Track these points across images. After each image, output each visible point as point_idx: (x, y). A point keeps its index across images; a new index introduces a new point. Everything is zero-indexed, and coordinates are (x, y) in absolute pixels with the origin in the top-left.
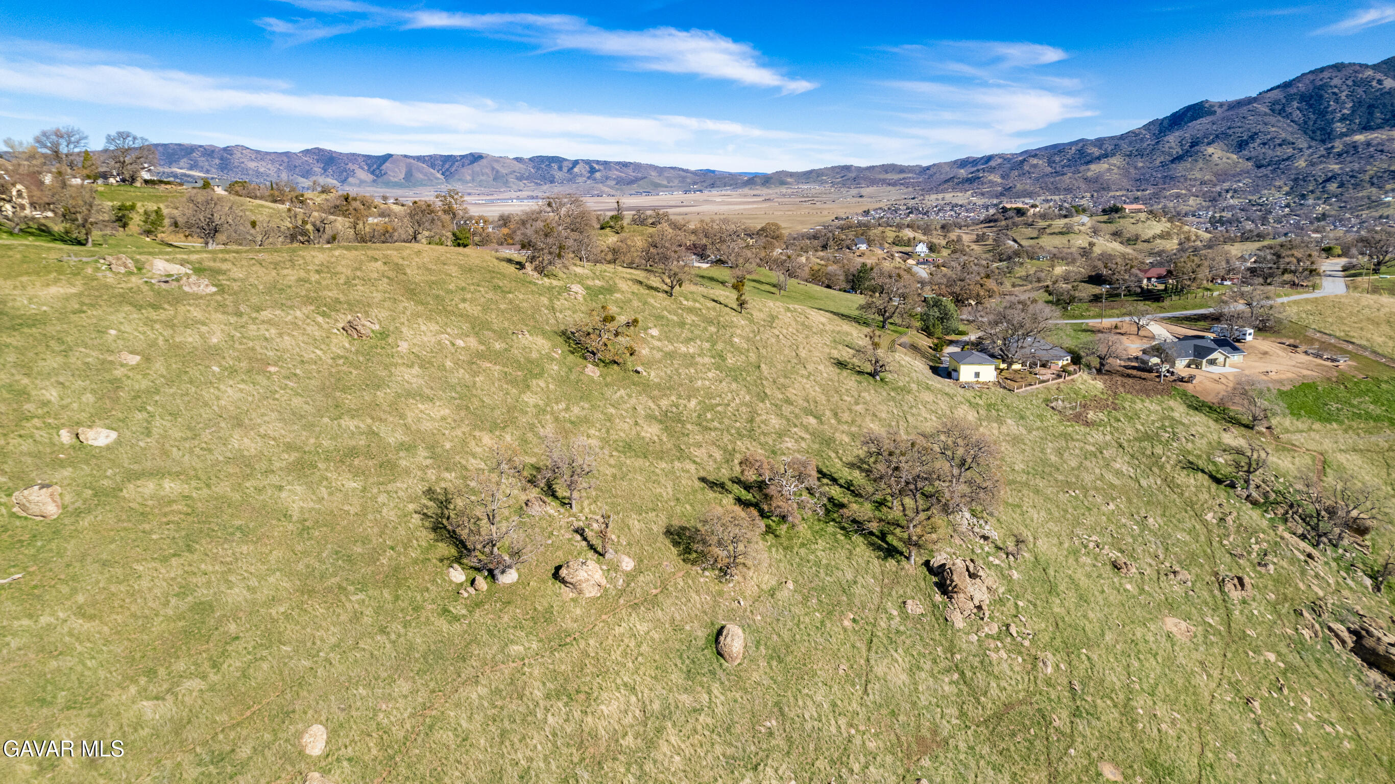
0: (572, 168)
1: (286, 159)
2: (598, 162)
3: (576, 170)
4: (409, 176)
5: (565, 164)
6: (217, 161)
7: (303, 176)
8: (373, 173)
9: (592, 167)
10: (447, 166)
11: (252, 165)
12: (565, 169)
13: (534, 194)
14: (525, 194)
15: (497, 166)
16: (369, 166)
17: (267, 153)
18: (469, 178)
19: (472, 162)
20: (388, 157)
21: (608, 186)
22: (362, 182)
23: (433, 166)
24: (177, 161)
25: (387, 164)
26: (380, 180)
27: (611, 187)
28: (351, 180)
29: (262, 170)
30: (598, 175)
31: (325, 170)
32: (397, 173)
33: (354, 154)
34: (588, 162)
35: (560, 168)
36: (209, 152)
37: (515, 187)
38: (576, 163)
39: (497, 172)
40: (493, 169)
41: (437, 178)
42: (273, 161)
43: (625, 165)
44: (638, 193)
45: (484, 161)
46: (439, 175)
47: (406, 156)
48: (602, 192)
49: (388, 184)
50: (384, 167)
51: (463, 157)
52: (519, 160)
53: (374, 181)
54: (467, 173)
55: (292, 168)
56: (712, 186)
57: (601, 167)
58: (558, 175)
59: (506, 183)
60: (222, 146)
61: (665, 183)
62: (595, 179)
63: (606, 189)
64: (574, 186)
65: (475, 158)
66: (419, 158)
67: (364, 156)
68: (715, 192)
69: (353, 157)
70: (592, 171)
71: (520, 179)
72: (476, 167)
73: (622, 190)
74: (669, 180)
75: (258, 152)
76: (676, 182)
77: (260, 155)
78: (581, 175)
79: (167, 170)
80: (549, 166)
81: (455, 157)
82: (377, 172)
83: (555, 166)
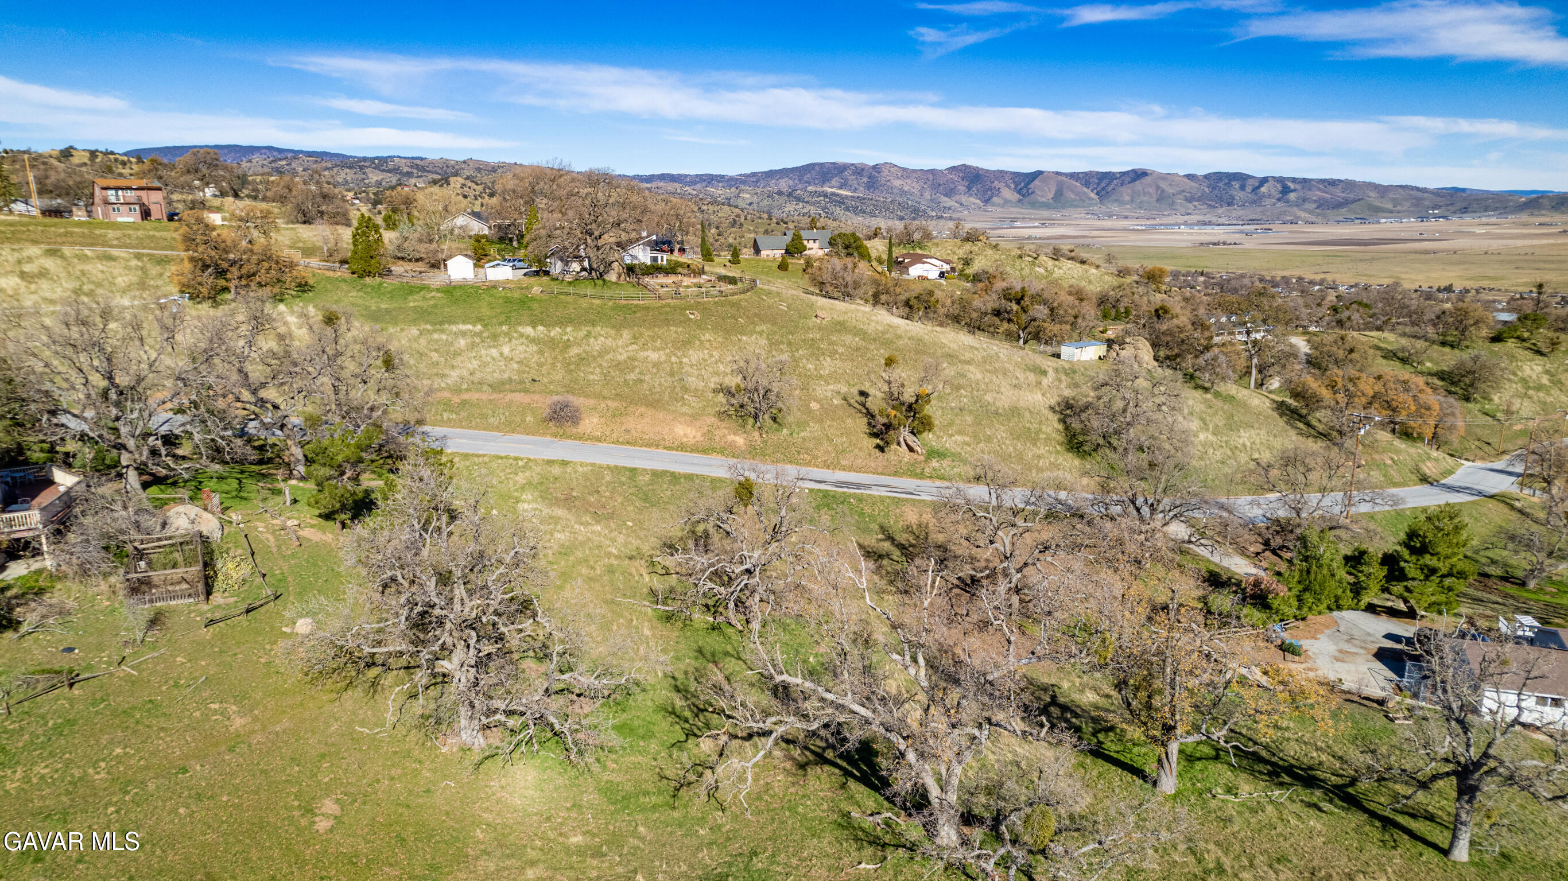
0: (1258, 187)
1: (931, 177)
2: (1294, 180)
3: (1263, 189)
4: (1059, 195)
5: (1250, 182)
6: (865, 180)
7: (946, 195)
8: (1019, 192)
9: (1285, 186)
10: (1103, 185)
11: (897, 183)
12: (1249, 189)
13: (1207, 218)
14: (1195, 218)
15: (1163, 185)
16: (1016, 185)
17: (914, 171)
18: (1127, 198)
19: (1133, 180)
20: (1039, 173)
21: (1305, 210)
22: (1006, 202)
23: (1087, 184)
24: (829, 180)
25: (1037, 182)
26: (1027, 199)
27: (1310, 212)
28: (995, 199)
29: (906, 188)
30: (1292, 196)
31: (969, 188)
32: (1045, 192)
33: (1002, 171)
34: (1281, 180)
35: (1243, 188)
36: (859, 170)
37: (1183, 210)
38: (1264, 181)
39: (1163, 191)
40: (1158, 187)
41: (1090, 199)
42: (918, 179)
43: (1332, 183)
44: (1347, 220)
45: (1147, 180)
46: (1093, 195)
47: (1057, 173)
48: (1298, 218)
49: (1034, 205)
50: (1032, 186)
51: (1123, 174)
52: (1190, 177)
53: (1020, 201)
54: (1126, 193)
55: (936, 186)
56: (1465, 210)
57: (1298, 186)
58: (1239, 195)
59: (1172, 205)
60: (872, 164)
61: (1390, 206)
62: (1288, 201)
63: (1303, 214)
64: (1259, 209)
65: (1138, 175)
66: (1073, 176)
67: (1012, 173)
68: (1468, 219)
69: (1000, 174)
70: (1286, 190)
71: (1189, 200)
72: (1138, 185)
73: (1324, 216)
74: (1396, 202)
75: (904, 169)
76: (1406, 205)
77: (906, 173)
78: (1270, 196)
79: (820, 189)
80: (1229, 184)
81: (1114, 174)
82: (1024, 191)
83: (1236, 185)
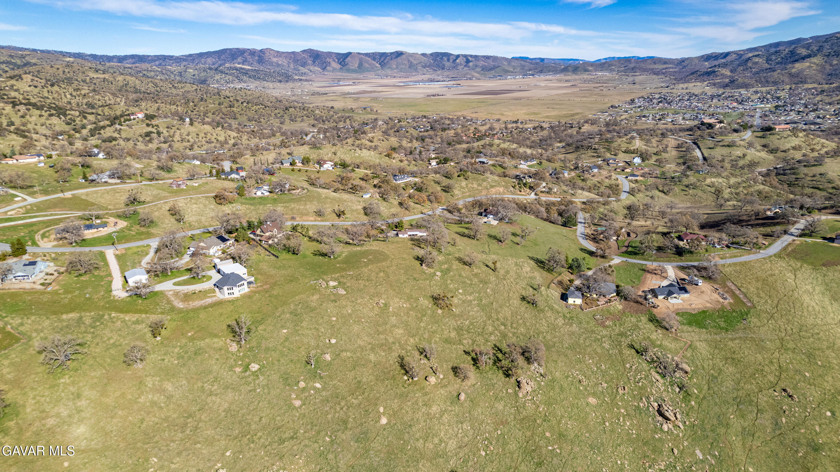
0: (455, 60)
1: (293, 56)
2: (471, 56)
3: (458, 61)
4: (360, 65)
5: (451, 57)
6: (257, 58)
7: (302, 66)
8: (340, 64)
9: (468, 59)
10: (382, 59)
11: (275, 60)
12: (451, 61)
13: (432, 77)
14: (427, 77)
15: (411, 59)
16: (338, 60)
17: (283, 53)
18: (395, 66)
19: (397, 57)
20: (349, 54)
21: (477, 72)
22: (334, 70)
23: (374, 59)
24: (236, 58)
25: (349, 58)
26: (345, 68)
27: (479, 73)
28: (328, 68)
29: (280, 63)
30: (471, 64)
31: (314, 62)
32: (354, 64)
33: (330, 52)
34: (465, 56)
35: (448, 60)
36: (252, 52)
37: (421, 72)
38: (458, 56)
39: (411, 62)
40: (409, 61)
41: (376, 67)
42: (286, 57)
43: (488, 57)
44: (495, 77)
45: (404, 56)
46: (377, 65)
47: (359, 53)
48: (473, 76)
49: (348, 71)
50: (346, 60)
51: (392, 53)
52: (424, 55)
53: (341, 69)
54: (394, 64)
55: (296, 61)
56: (541, 72)
57: (473, 59)
58: (447, 64)
59: (416, 70)
60: (259, 49)
61: (512, 70)
62: (469, 67)
63: (476, 75)
64: (456, 71)
65: (399, 54)
66: (367, 55)
67: (335, 53)
68: (542, 76)
69: (330, 54)
70: (468, 61)
71: (424, 67)
72: (399, 59)
73: (485, 74)
74: (514, 67)
75: (278, 52)
76: (518, 69)
77: (279, 54)
78: (461, 64)
80: (442, 58)
81: (387, 53)
82: (343, 63)
83: (445, 59)
